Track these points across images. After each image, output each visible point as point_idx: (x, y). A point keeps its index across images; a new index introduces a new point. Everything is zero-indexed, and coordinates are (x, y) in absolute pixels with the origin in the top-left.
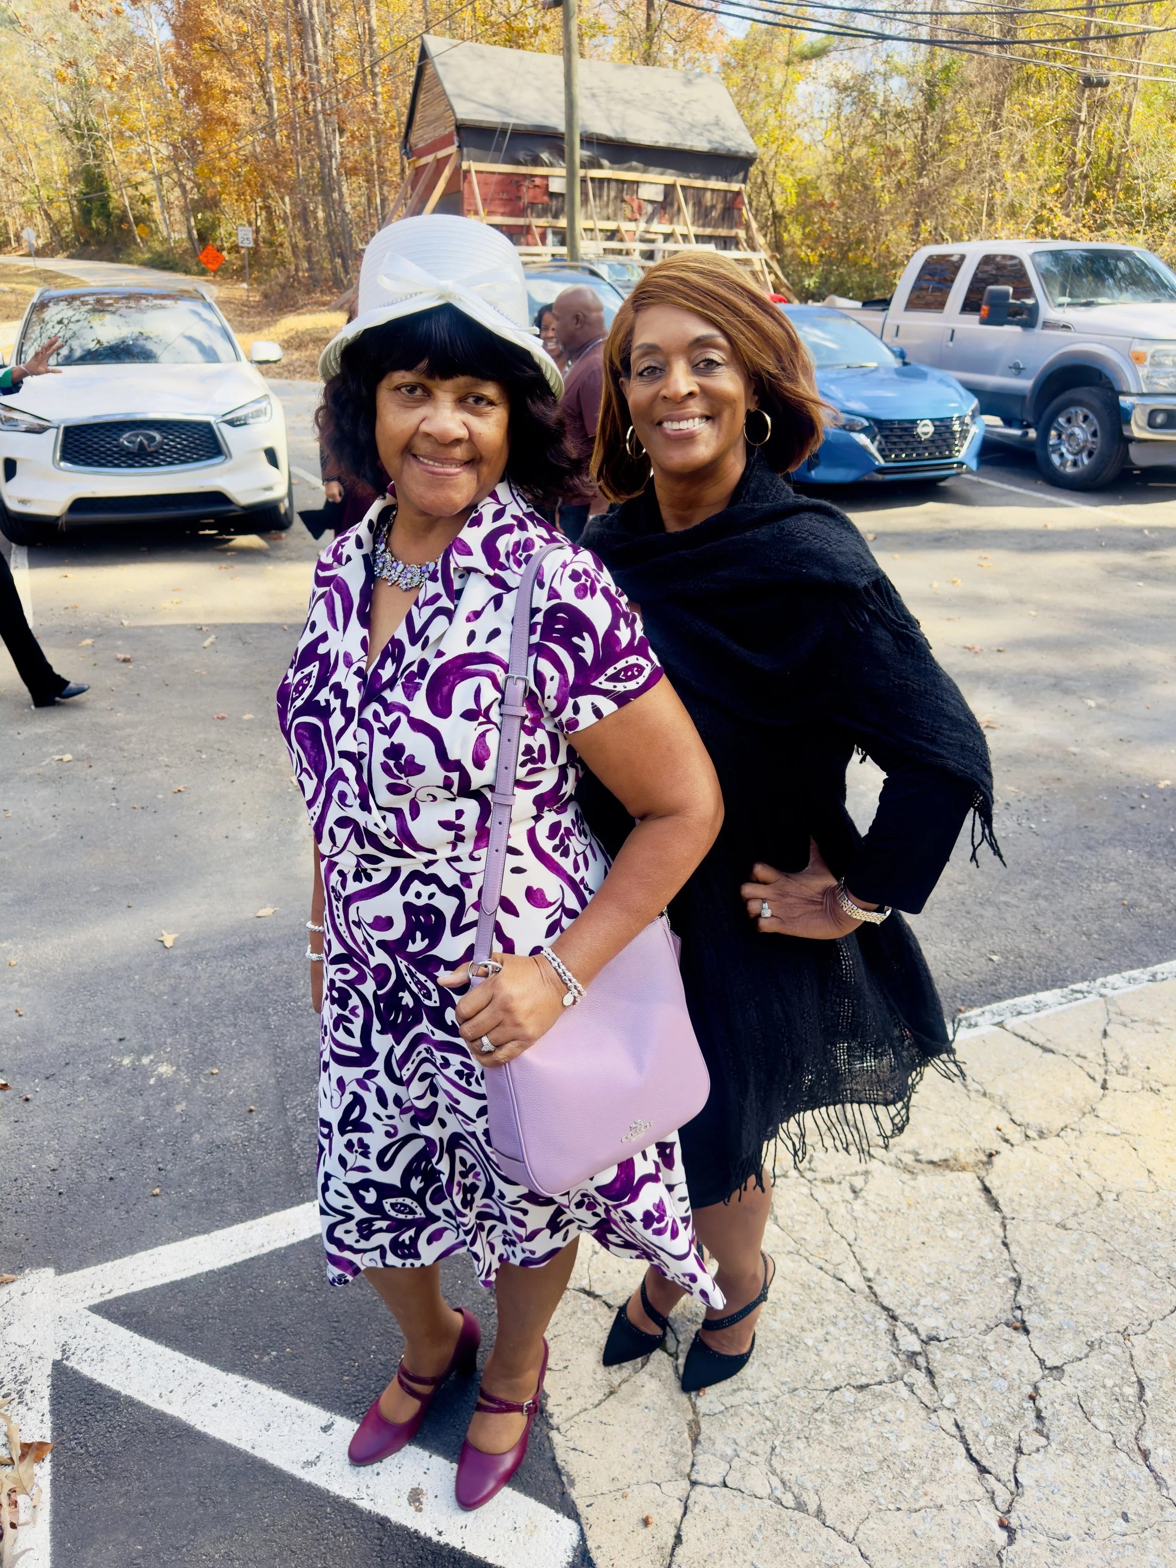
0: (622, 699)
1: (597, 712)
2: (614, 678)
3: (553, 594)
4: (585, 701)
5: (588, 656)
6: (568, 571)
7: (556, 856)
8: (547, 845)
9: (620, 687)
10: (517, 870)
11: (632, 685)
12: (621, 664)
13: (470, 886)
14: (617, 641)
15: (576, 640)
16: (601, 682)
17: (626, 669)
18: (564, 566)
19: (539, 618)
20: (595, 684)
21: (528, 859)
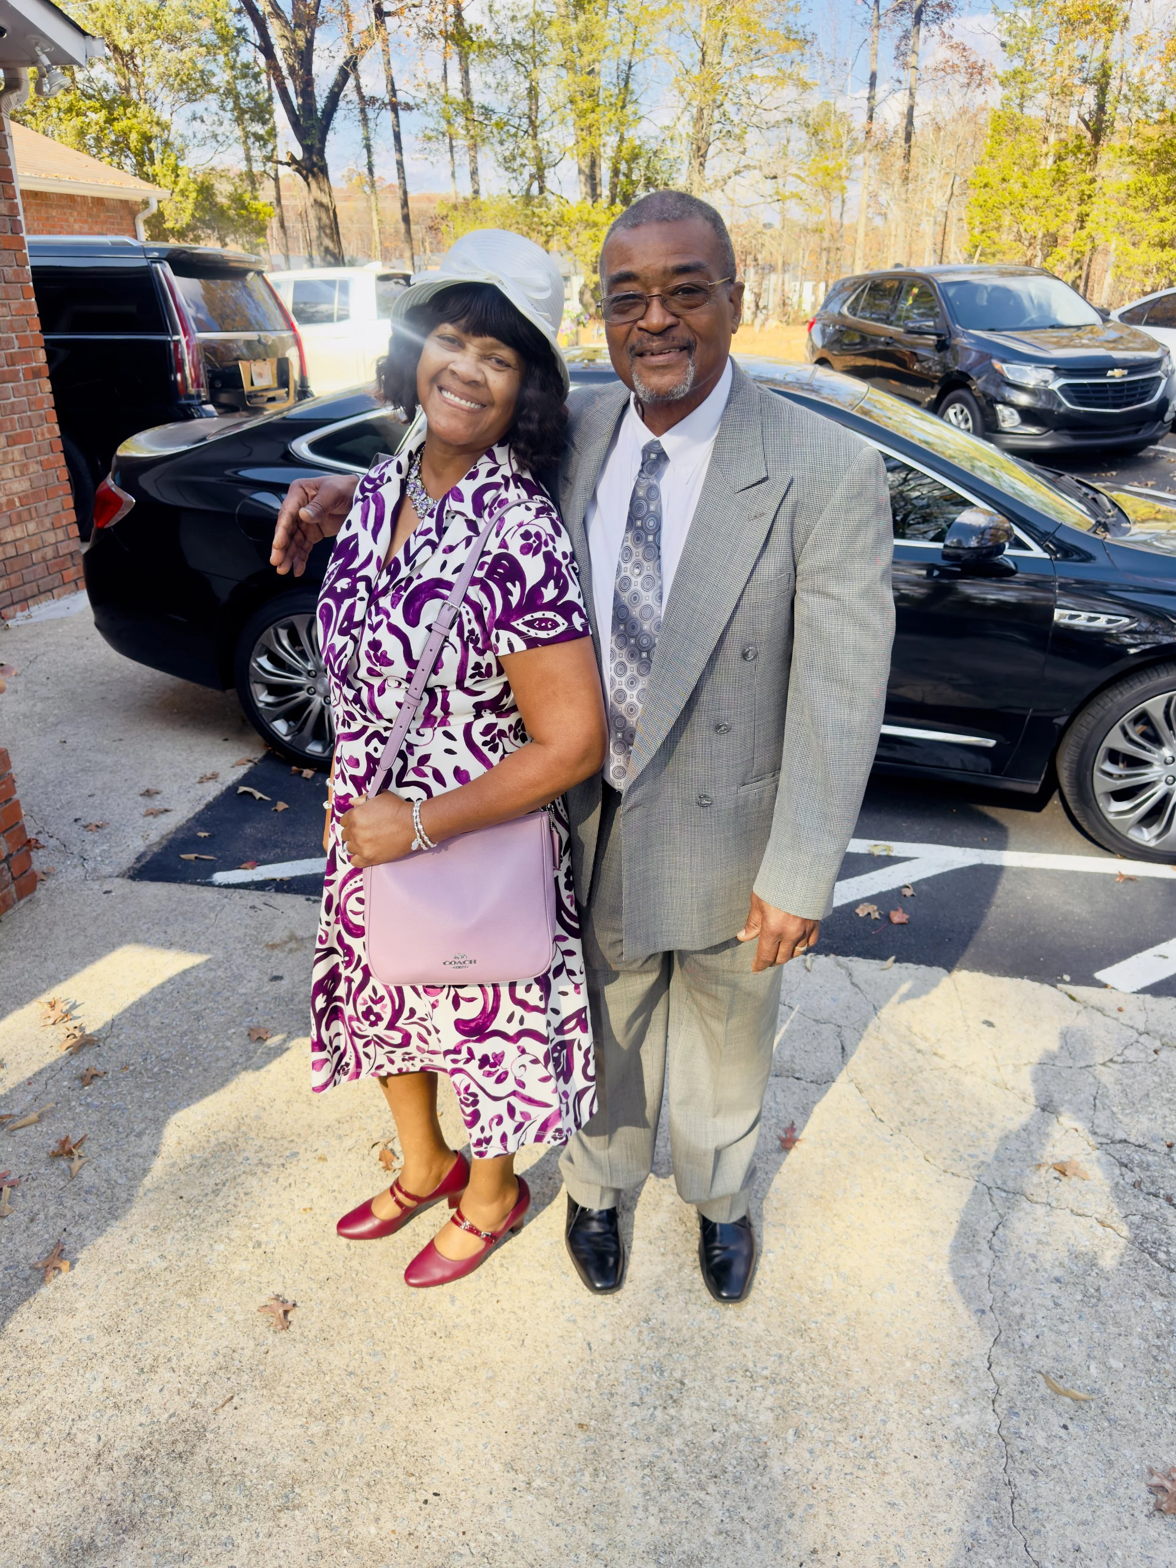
0: (532, 643)
1: (511, 646)
2: (529, 624)
3: (503, 544)
4: (504, 635)
5: (514, 600)
6: (522, 530)
7: (485, 750)
8: (478, 739)
9: (533, 633)
10: (449, 751)
11: (543, 635)
12: (538, 615)
13: (412, 754)
14: (541, 596)
15: (509, 585)
16: (518, 624)
17: (541, 620)
18: (520, 525)
19: (488, 559)
20: (514, 624)
21: (460, 745)
